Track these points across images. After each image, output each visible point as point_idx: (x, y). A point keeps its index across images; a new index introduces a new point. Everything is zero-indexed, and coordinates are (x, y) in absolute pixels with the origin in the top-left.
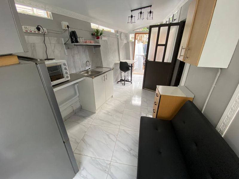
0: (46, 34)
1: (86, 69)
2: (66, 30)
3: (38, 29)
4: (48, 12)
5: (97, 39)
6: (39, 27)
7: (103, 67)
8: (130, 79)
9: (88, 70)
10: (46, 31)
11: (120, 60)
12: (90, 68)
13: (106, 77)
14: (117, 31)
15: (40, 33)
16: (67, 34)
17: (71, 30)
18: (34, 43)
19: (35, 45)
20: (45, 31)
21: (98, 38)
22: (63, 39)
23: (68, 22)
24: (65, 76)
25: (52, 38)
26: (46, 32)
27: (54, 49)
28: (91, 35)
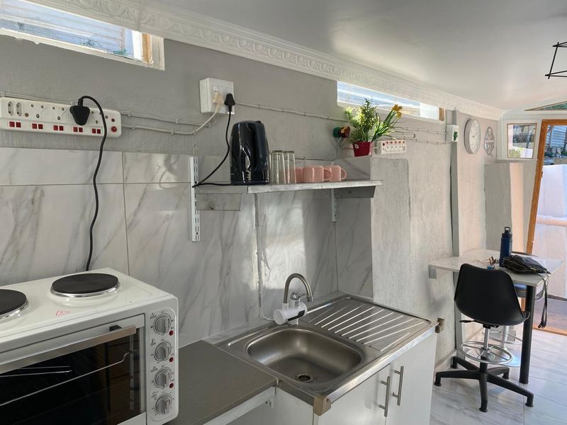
0: (112, 138)
1: (281, 316)
2: (219, 116)
3: (80, 114)
4: (151, 37)
5: (358, 153)
6: (86, 103)
7: (376, 300)
8: (514, 363)
9: (292, 322)
10: (118, 124)
11: (455, 252)
12: (301, 314)
13: (394, 388)
14: (454, 113)
15: (87, 130)
16: (220, 138)
17: (241, 115)
18: (37, 187)
19: (43, 193)
20: (109, 124)
21: (363, 149)
22: (192, 159)
23: (234, 81)
24: (151, 402)
25: (141, 155)
26: (114, 129)
27: (135, 213)
28: (333, 138)
